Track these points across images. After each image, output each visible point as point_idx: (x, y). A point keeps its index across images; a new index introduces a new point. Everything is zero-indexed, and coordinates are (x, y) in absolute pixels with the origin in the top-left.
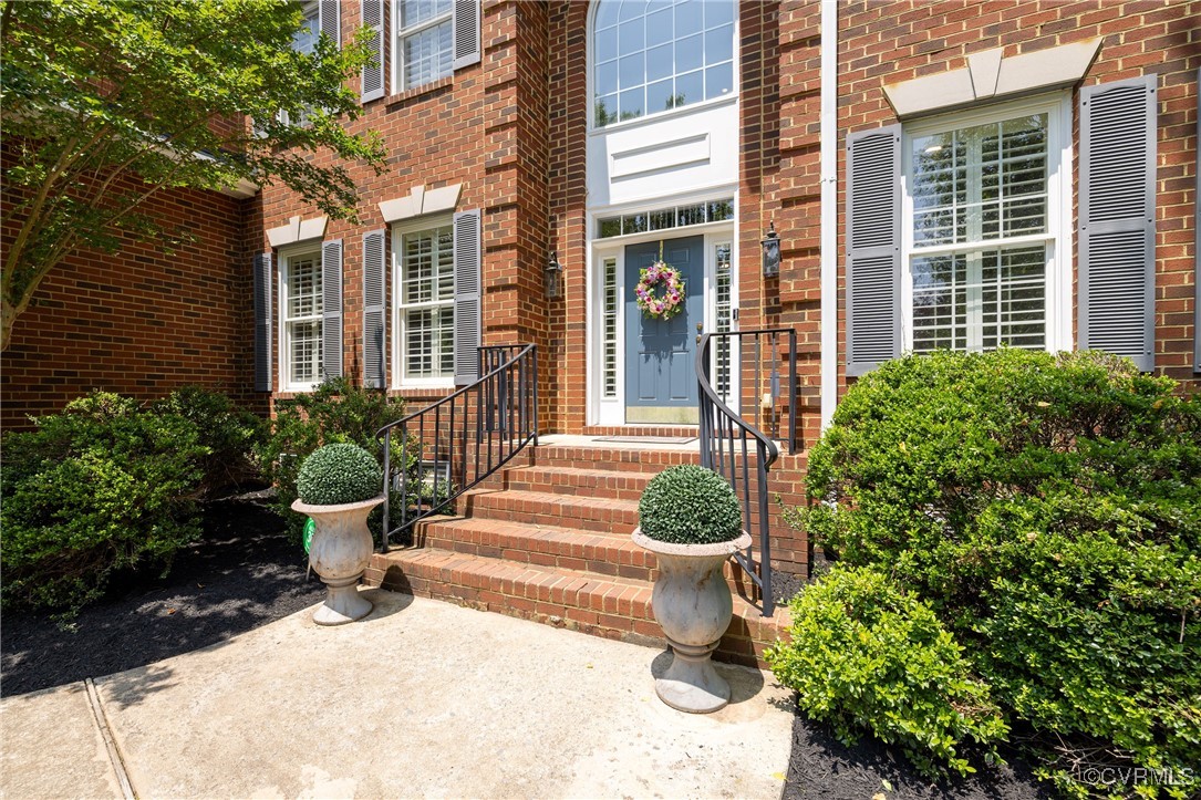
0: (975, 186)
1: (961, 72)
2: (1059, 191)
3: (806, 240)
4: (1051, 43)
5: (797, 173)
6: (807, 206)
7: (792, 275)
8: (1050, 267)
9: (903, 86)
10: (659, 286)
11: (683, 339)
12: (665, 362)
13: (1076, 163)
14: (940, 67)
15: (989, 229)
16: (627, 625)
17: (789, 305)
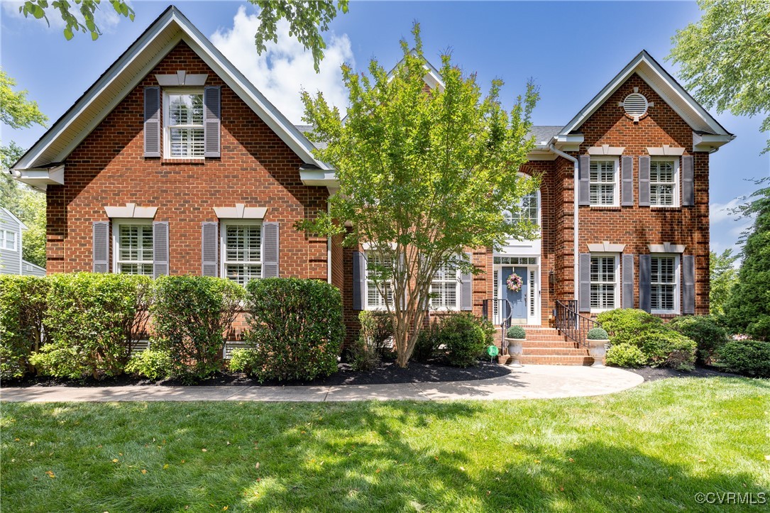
0: (601, 269)
1: (602, 245)
2: (617, 273)
3: (570, 277)
4: (617, 243)
5: (568, 260)
6: (570, 269)
7: (567, 286)
8: (615, 289)
9: (591, 244)
10: (515, 281)
11: (520, 298)
12: (515, 304)
13: (621, 269)
14: (598, 242)
15: (604, 279)
16: (574, 362)
17: (566, 293)
